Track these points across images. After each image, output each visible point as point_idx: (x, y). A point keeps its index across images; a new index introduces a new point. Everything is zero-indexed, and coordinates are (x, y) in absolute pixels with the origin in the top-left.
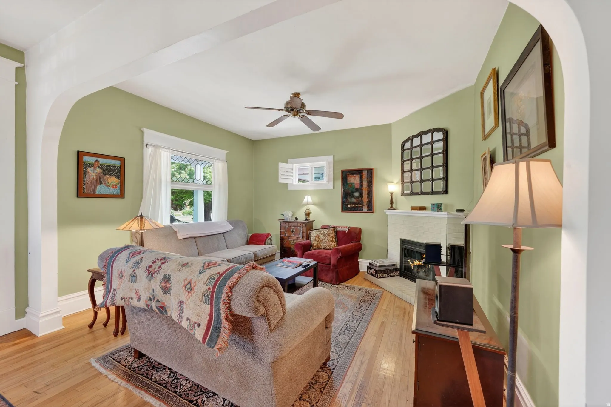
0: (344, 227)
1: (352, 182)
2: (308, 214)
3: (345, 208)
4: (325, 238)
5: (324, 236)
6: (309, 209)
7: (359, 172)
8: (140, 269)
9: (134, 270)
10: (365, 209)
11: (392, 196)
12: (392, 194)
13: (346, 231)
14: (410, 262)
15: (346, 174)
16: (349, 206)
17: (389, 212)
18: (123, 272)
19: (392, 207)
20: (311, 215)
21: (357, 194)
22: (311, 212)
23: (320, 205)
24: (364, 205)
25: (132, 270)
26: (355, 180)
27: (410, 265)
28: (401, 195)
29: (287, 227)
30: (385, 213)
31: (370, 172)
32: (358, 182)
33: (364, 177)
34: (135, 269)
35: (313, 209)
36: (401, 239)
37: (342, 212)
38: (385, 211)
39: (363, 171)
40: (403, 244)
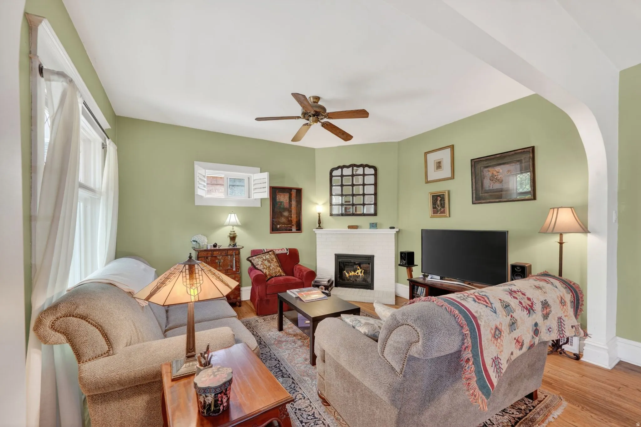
0: (282, 250)
1: (281, 200)
2: (233, 238)
3: (274, 229)
4: (271, 264)
5: (269, 261)
6: (234, 232)
7: (288, 190)
8: (517, 311)
9: (511, 316)
10: (294, 229)
11: (319, 216)
12: (319, 214)
13: (287, 253)
14: (346, 273)
15: (274, 191)
16: (278, 226)
17: (318, 232)
18: (499, 327)
19: (319, 226)
20: (237, 240)
21: (286, 214)
22: (237, 234)
23: (245, 226)
24: (293, 225)
25: (509, 317)
26: (283, 198)
27: (346, 275)
28: (330, 216)
29: (209, 258)
30: (314, 232)
31: (299, 191)
32: (287, 201)
33: (293, 197)
34: (512, 314)
35: (239, 232)
36: (335, 255)
37: (270, 233)
38: (314, 230)
39: (292, 190)
40: (338, 258)
